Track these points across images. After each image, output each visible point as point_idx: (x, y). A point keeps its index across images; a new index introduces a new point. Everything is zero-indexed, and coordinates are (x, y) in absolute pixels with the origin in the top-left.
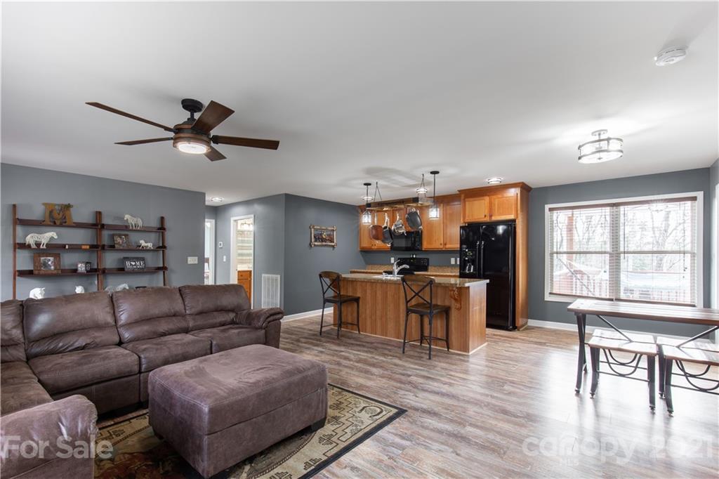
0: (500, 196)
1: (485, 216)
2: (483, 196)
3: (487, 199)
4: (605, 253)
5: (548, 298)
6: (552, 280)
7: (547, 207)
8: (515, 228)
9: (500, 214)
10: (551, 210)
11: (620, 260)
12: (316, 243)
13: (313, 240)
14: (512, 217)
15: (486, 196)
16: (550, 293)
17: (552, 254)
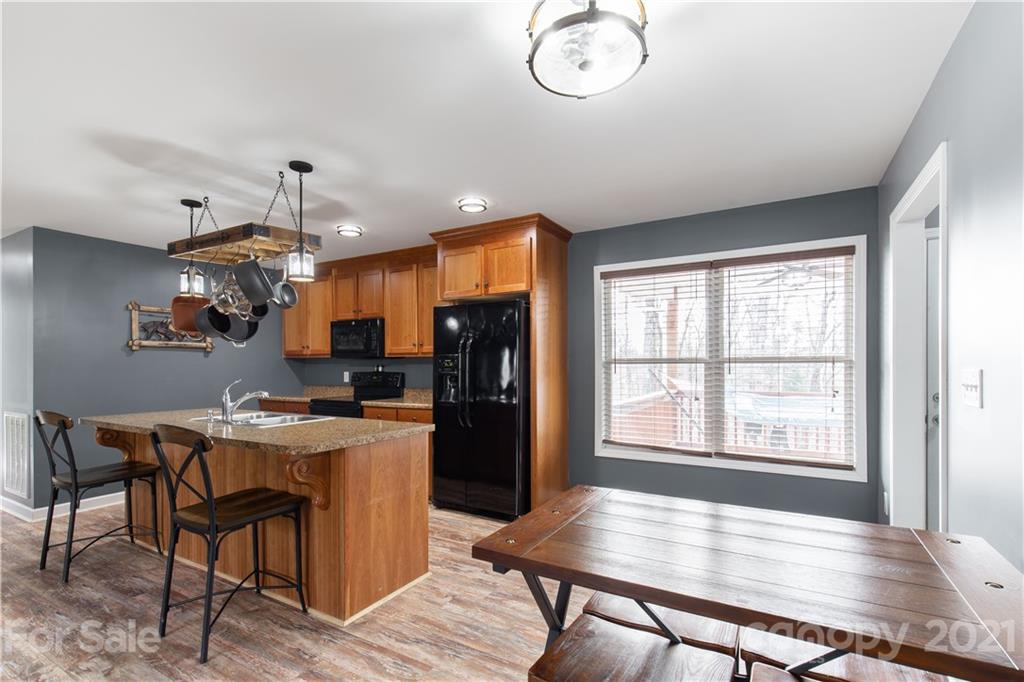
0: (501, 244)
1: (477, 286)
2: (474, 245)
3: (480, 250)
4: (696, 361)
5: (601, 451)
6: (608, 415)
7: (598, 270)
8: (528, 311)
9: (503, 282)
10: (604, 276)
11: (723, 375)
12: (145, 343)
13: (136, 334)
14: (522, 287)
15: (478, 244)
16: (605, 441)
17: (608, 364)
